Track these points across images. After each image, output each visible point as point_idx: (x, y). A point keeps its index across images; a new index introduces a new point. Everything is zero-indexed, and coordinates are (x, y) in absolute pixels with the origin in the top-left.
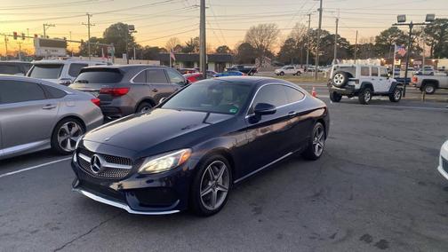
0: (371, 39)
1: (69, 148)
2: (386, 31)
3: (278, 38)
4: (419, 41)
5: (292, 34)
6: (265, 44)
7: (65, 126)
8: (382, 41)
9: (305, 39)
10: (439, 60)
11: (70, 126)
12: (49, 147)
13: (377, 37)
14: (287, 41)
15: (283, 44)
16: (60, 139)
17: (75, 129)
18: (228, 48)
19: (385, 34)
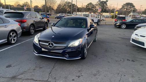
0: (85, 6)
1: (13, 42)
2: (89, 4)
3: (56, 4)
4: (97, 7)
5: (61, 3)
6: (52, 6)
7: (11, 34)
8: (87, 7)
9: (65, 5)
10: (103, 13)
11: (13, 34)
12: (7, 42)
13: (86, 5)
14: (59, 5)
15: (57, 6)
16: (10, 39)
17: (14, 35)
18: (38, 6)
19: (88, 4)
